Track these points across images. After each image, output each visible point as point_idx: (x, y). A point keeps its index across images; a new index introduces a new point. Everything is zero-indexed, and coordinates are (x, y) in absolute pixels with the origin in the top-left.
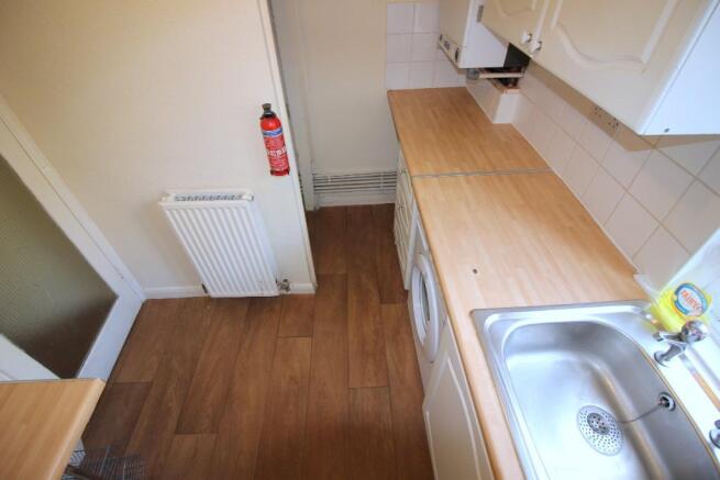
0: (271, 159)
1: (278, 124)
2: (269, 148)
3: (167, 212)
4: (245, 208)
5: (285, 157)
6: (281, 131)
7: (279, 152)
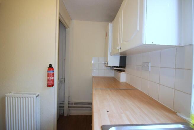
0: (48, 80)
1: (53, 70)
2: (48, 77)
3: (6, 98)
4: (33, 98)
5: (53, 80)
6: (54, 72)
7: (51, 78)
